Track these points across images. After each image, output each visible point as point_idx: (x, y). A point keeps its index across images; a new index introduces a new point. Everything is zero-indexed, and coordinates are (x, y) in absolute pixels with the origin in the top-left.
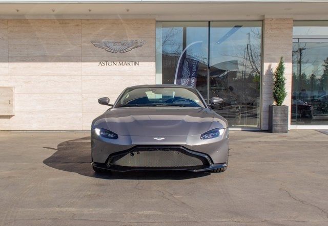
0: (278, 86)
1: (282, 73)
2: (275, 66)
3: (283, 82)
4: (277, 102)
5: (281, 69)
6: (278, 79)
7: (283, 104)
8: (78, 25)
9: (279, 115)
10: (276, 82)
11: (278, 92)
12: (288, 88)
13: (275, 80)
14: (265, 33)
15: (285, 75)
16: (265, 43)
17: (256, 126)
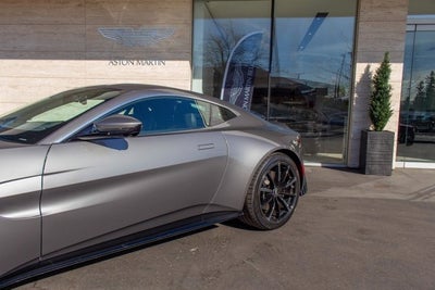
0: (379, 99)
1: (386, 78)
2: (375, 67)
3: (387, 92)
4: (375, 125)
5: (384, 72)
6: (378, 88)
7: (385, 129)
8: (79, 5)
9: (378, 146)
10: (375, 94)
11: (378, 109)
12: (395, 104)
13: (374, 90)
14: (361, 14)
15: (390, 82)
16: (360, 30)
17: (340, 156)
